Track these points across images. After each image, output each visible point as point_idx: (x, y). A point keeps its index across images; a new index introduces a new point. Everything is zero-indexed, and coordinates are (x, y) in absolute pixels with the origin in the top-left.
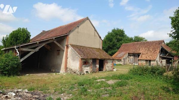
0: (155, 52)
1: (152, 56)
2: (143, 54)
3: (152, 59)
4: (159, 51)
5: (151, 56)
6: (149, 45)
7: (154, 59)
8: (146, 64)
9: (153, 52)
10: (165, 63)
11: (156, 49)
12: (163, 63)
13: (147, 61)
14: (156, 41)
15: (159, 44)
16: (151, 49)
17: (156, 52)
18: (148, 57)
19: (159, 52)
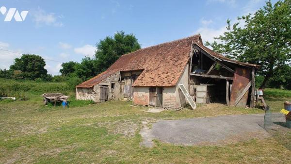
0: (176, 64)
1: (169, 74)
2: (147, 71)
3: (166, 84)
4: (187, 59)
5: (164, 76)
6: (166, 50)
7: (173, 83)
8: (151, 100)
9: (172, 63)
10: (204, 94)
11: (181, 57)
12: (199, 95)
13: (152, 89)
14: (183, 40)
15: (190, 43)
16: (169, 58)
17: (180, 62)
18: (156, 79)
19: (189, 63)
